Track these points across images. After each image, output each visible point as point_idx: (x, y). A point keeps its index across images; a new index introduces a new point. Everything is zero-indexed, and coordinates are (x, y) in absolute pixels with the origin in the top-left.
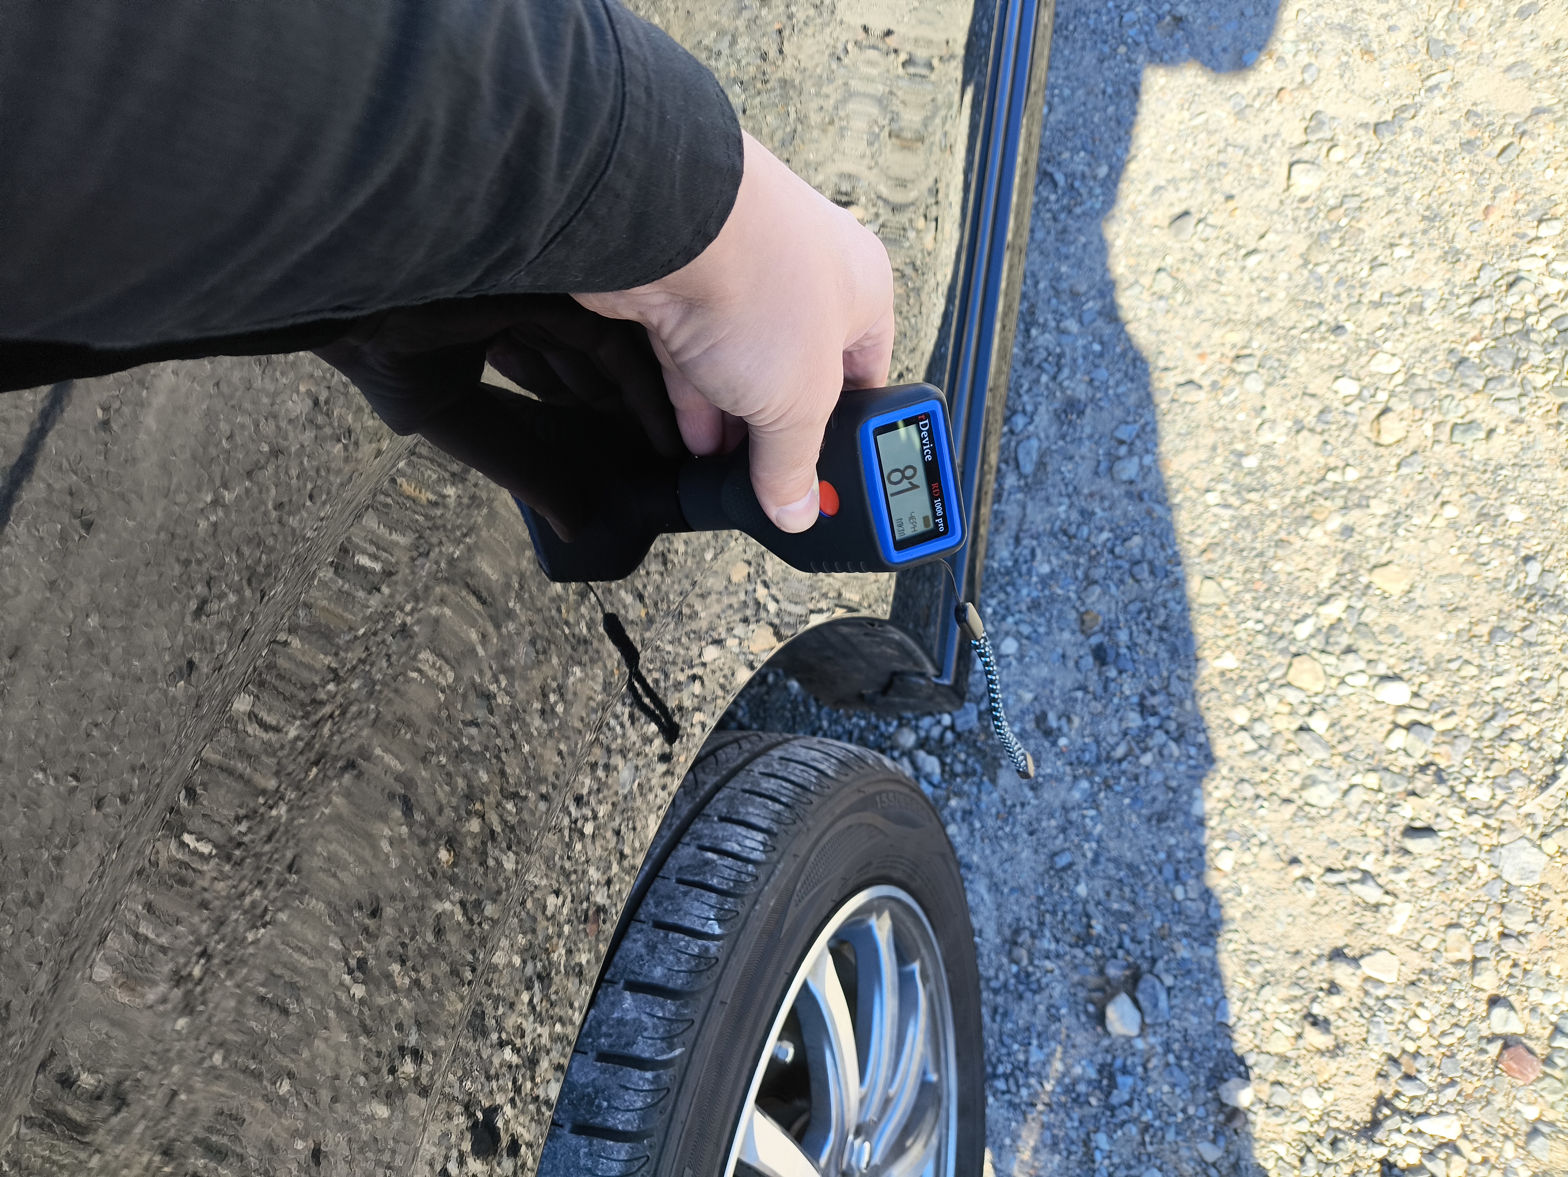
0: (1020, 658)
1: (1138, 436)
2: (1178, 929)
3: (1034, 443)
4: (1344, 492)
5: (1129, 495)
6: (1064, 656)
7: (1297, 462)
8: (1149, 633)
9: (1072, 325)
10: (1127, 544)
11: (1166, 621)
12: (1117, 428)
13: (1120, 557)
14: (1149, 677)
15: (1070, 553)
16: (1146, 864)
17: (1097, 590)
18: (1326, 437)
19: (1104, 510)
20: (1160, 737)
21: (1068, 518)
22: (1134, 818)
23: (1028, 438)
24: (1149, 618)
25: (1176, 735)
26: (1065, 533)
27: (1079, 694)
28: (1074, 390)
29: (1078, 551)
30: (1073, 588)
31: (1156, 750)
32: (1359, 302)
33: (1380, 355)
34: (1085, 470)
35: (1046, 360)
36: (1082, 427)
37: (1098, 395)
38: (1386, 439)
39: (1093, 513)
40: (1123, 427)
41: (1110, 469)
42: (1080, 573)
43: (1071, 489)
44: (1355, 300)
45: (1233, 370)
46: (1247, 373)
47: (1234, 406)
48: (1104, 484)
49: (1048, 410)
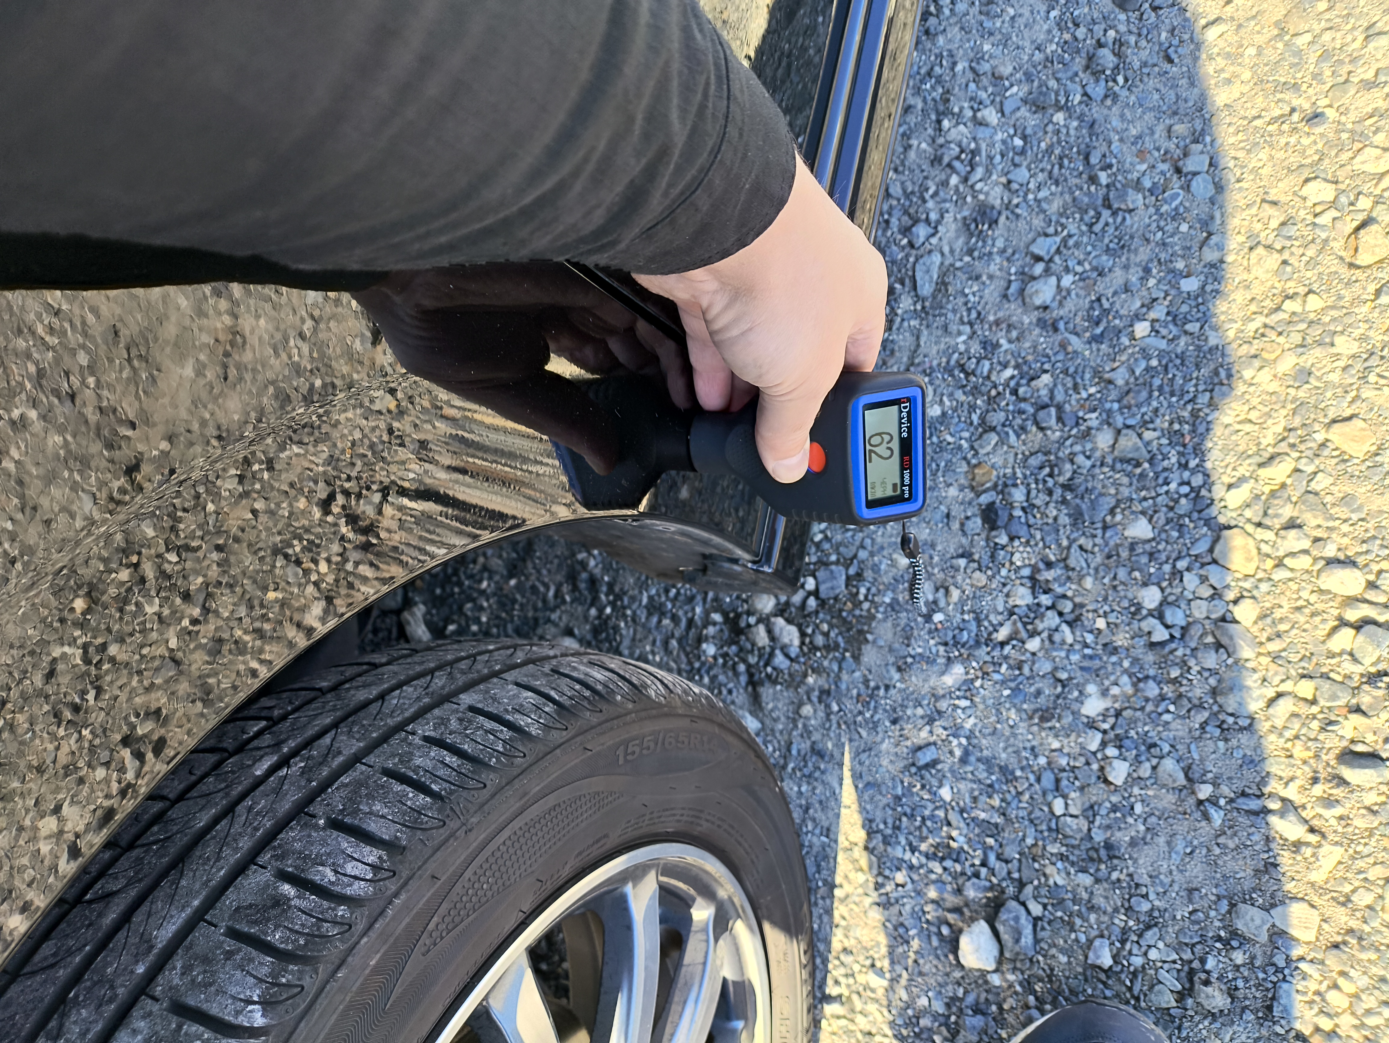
1: (1058, 251)
2: (1054, 849)
3: (936, 258)
4: (1303, 326)
5: (1041, 323)
6: (948, 515)
7: (1248, 287)
8: (1050, 492)
9: (991, 115)
10: (1033, 383)
11: (1070, 479)
12: (1034, 240)
13: (1025, 400)
14: (1045, 547)
15: (964, 393)
16: (1022, 769)
17: (994, 438)
18: (1286, 255)
19: (1010, 341)
20: (1052, 619)
21: (967, 351)
22: (1013, 714)
23: (930, 252)
24: (1051, 475)
25: (1070, 617)
26: (962, 368)
27: (962, 562)
28: (987, 194)
29: (975, 391)
30: (966, 435)
31: (1045, 635)
32: (1347, 81)
33: (1367, 150)
34: (992, 292)
35: (958, 158)
36: (994, 240)
37: (1015, 201)
38: (1364, 259)
39: (997, 345)
40: (1041, 240)
41: (1022, 291)
42: (975, 418)
43: (974, 315)
44: (1341, 80)
45: (1178, 171)
46: (1195, 174)
47: (1176, 216)
48: (1013, 309)
49: (955, 219)
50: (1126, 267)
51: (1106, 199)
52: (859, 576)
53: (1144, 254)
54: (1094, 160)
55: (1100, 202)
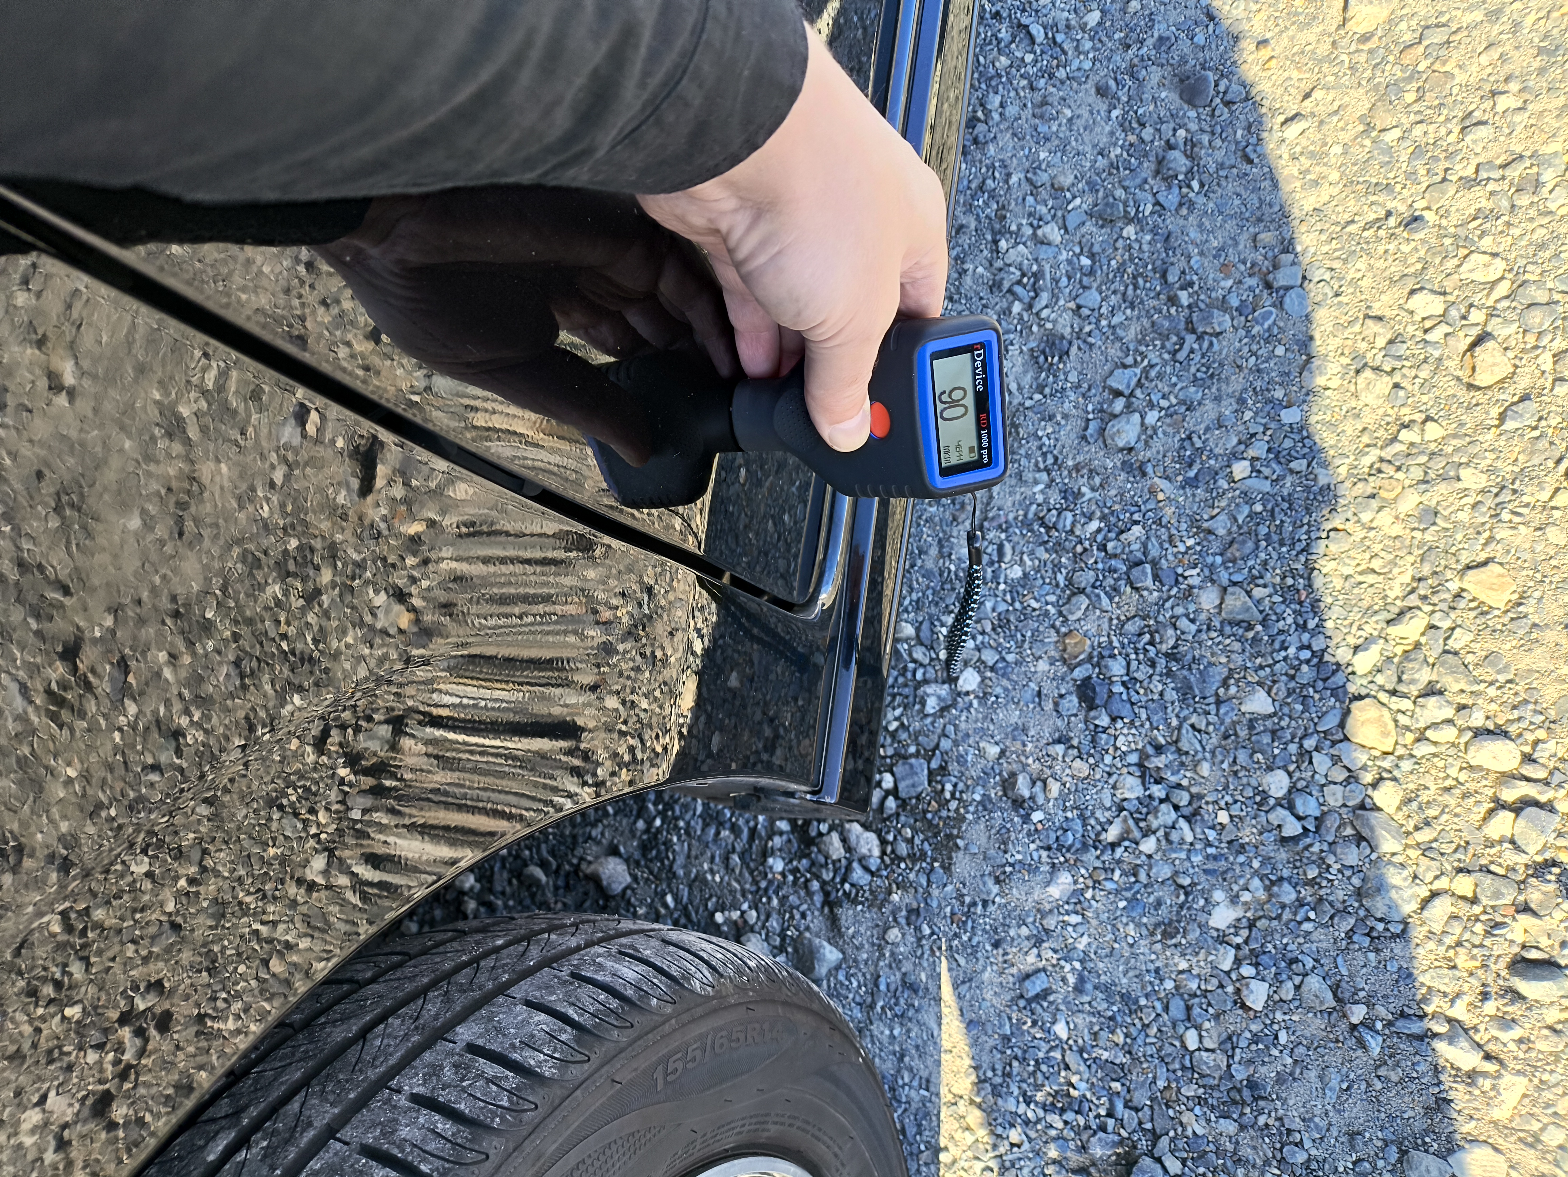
0: (983, 698)
1: (1139, 384)
4: (1423, 458)
5: (1126, 466)
6: (1039, 694)
7: (1358, 416)
8: (1153, 665)
9: (1052, 232)
10: (1123, 537)
11: (1175, 647)
12: (1111, 373)
13: (1115, 556)
14: (1152, 728)
15: (1047, 550)
16: (1147, 996)
17: (1084, 602)
18: (1397, 378)
19: (1093, 489)
20: (1167, 814)
21: (1046, 501)
22: (1131, 929)
24: (1152, 643)
25: (1186, 811)
26: (1042, 521)
27: (1060, 749)
28: (1055, 322)
29: (1058, 548)
30: (1052, 598)
31: (1161, 833)
32: (1444, 180)
33: (1474, 256)
34: (1068, 434)
35: (1019, 282)
36: (1066, 374)
37: (1087, 329)
38: (1483, 379)
39: (1079, 494)
40: (1119, 372)
41: (1102, 431)
42: (1061, 578)
43: (1050, 460)
44: (1438, 178)
45: (1268, 286)
46: (1288, 288)
47: (1270, 338)
48: (1094, 453)
49: (1022, 352)
50: (1218, 399)
51: (1189, 321)
52: (943, 769)
53: (1237, 383)
54: (1171, 278)
55: (1182, 326)
